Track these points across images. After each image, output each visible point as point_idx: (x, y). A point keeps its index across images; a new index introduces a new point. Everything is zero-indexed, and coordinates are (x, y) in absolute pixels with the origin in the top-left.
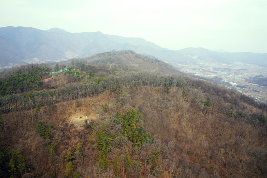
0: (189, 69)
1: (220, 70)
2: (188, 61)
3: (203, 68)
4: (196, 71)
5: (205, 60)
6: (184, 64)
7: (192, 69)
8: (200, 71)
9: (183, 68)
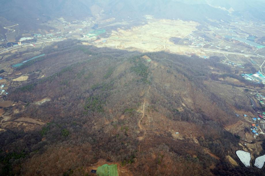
0: (221, 38)
1: (257, 39)
2: (221, 20)
3: (237, 34)
4: (229, 42)
6: (217, 27)
7: (224, 39)
8: (233, 44)
9: (215, 35)
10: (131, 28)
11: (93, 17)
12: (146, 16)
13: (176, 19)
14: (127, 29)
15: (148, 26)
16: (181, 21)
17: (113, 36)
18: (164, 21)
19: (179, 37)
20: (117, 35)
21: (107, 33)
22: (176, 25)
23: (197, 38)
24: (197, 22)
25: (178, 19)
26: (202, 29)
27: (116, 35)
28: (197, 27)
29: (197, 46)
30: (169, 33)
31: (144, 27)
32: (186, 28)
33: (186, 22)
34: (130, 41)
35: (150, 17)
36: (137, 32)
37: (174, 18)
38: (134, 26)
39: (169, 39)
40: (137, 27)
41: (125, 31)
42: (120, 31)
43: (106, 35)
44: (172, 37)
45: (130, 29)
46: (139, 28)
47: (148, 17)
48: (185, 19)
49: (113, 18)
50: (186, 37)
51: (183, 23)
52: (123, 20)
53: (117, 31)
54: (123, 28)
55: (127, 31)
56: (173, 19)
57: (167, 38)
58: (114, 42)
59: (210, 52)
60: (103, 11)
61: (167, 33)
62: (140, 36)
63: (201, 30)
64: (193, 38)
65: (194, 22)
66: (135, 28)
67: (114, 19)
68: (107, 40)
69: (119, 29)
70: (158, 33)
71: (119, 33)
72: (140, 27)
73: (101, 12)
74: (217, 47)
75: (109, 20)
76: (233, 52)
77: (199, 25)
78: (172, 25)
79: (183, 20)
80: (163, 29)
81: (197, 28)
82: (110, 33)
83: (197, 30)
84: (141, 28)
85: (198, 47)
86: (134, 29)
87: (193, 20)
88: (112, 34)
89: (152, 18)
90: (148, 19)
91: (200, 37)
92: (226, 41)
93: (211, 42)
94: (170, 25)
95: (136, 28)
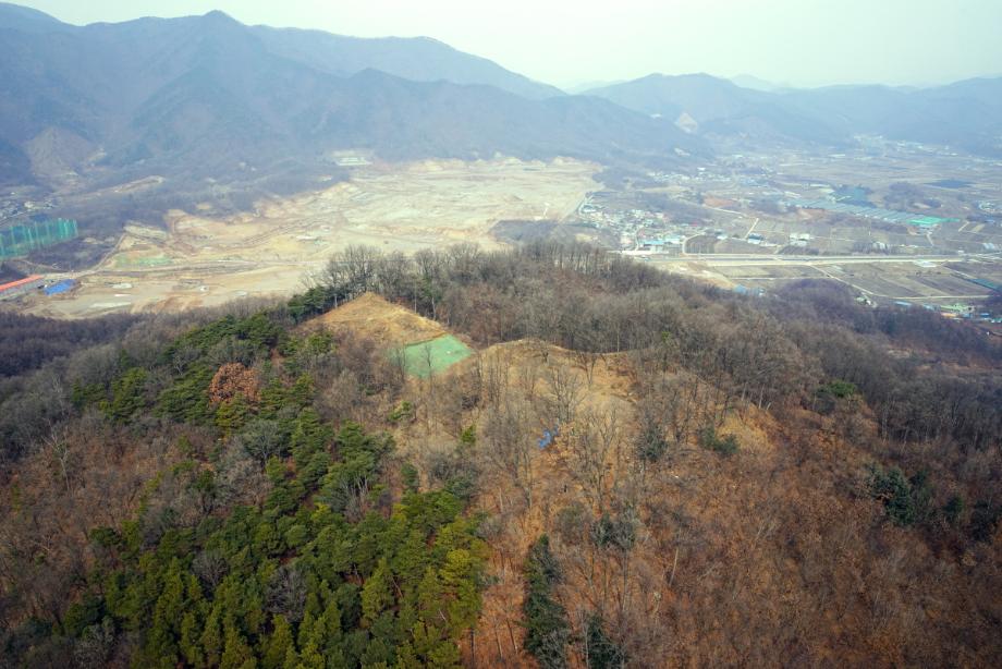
2: (677, 150)
4: (781, 218)
5: (744, 136)
6: (679, 172)
10: (258, 205)
11: (37, 184)
12: (337, 154)
13: (488, 157)
14: (230, 212)
15: (353, 189)
16: (512, 160)
17: (130, 255)
18: (433, 167)
19: (538, 218)
20: (161, 244)
21: (88, 240)
22: (496, 179)
23: (630, 218)
24: (589, 162)
25: (498, 155)
26: (627, 181)
27: (154, 248)
28: (597, 178)
29: (653, 248)
30: (474, 209)
31: (328, 195)
32: (549, 182)
33: (540, 165)
34: (250, 269)
35: (355, 159)
36: (291, 220)
37: (476, 154)
38: (276, 196)
39: (489, 233)
40: (293, 201)
41: (220, 226)
42: (182, 226)
43: (81, 255)
44: (501, 222)
45: (248, 208)
46: (301, 202)
47: (348, 159)
48: (529, 154)
49: (152, 178)
50: (569, 217)
51: (526, 169)
52: (212, 180)
53: (165, 227)
54: (205, 207)
55: (229, 223)
56: (473, 159)
57: (473, 228)
58: (129, 286)
59: (739, 267)
60: (101, 154)
61: (463, 209)
62: (313, 235)
63: (621, 188)
64: (604, 217)
65: (571, 162)
66: (279, 204)
67: (160, 180)
68: (85, 278)
69: (176, 213)
70: (415, 212)
71: (179, 234)
72: (311, 198)
73: (91, 159)
74: (756, 242)
75: (129, 186)
76: (849, 254)
77: (601, 169)
78: (475, 179)
79: (523, 159)
80: (437, 196)
81: (598, 182)
82: (111, 239)
83: (601, 187)
84: (315, 201)
85: (659, 251)
86: (273, 212)
87: (564, 154)
88: (127, 243)
89: (372, 159)
90: (352, 168)
91: (638, 214)
92: (767, 215)
93: (704, 224)
94: (469, 179)
95: (286, 204)
